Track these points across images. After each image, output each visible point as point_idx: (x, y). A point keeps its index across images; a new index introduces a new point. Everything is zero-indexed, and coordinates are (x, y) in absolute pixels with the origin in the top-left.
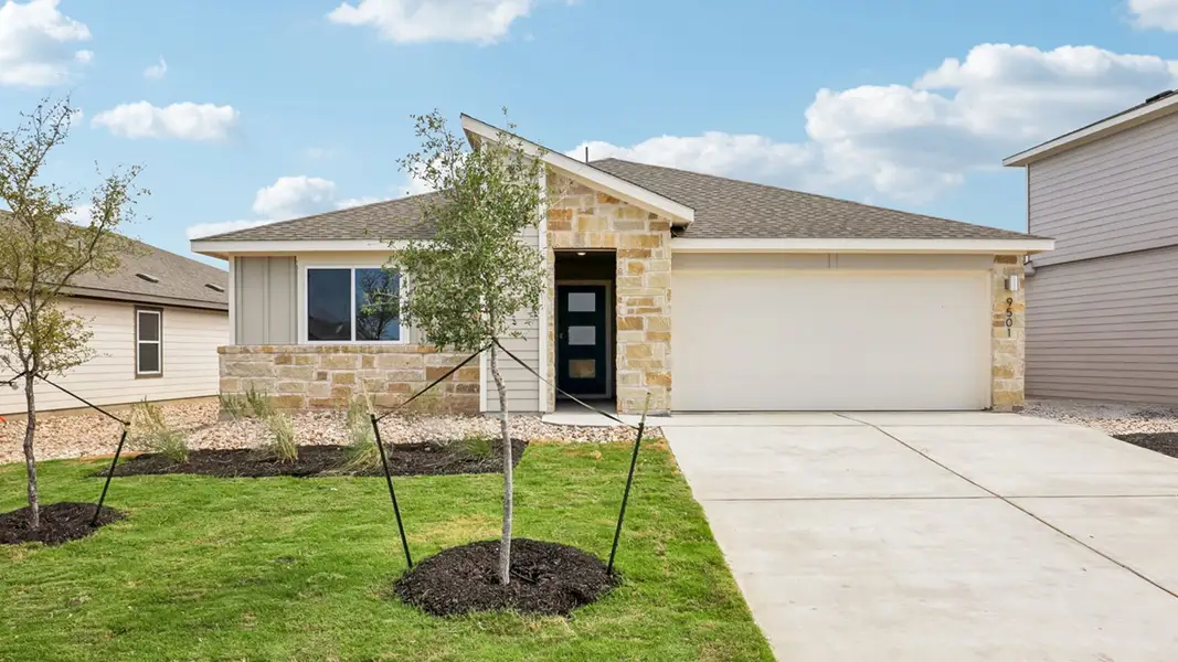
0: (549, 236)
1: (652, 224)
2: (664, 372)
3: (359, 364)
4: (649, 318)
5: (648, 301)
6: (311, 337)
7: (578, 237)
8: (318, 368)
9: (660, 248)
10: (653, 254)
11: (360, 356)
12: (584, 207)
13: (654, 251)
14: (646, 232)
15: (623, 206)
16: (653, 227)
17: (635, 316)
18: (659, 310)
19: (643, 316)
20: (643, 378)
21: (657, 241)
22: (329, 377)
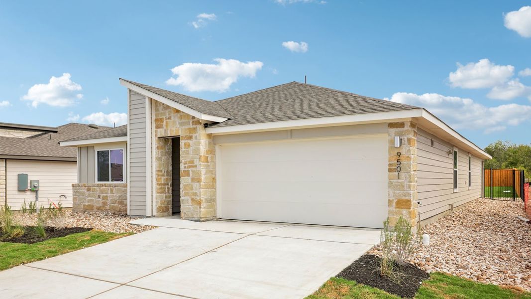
0: (156, 132)
1: (193, 122)
2: (198, 198)
4: (192, 171)
5: (192, 162)
7: (166, 131)
9: (198, 134)
10: (194, 137)
12: (167, 116)
13: (194, 136)
14: (191, 126)
15: (182, 114)
17: (187, 169)
18: (196, 166)
19: (190, 169)
20: (190, 201)
21: (195, 130)
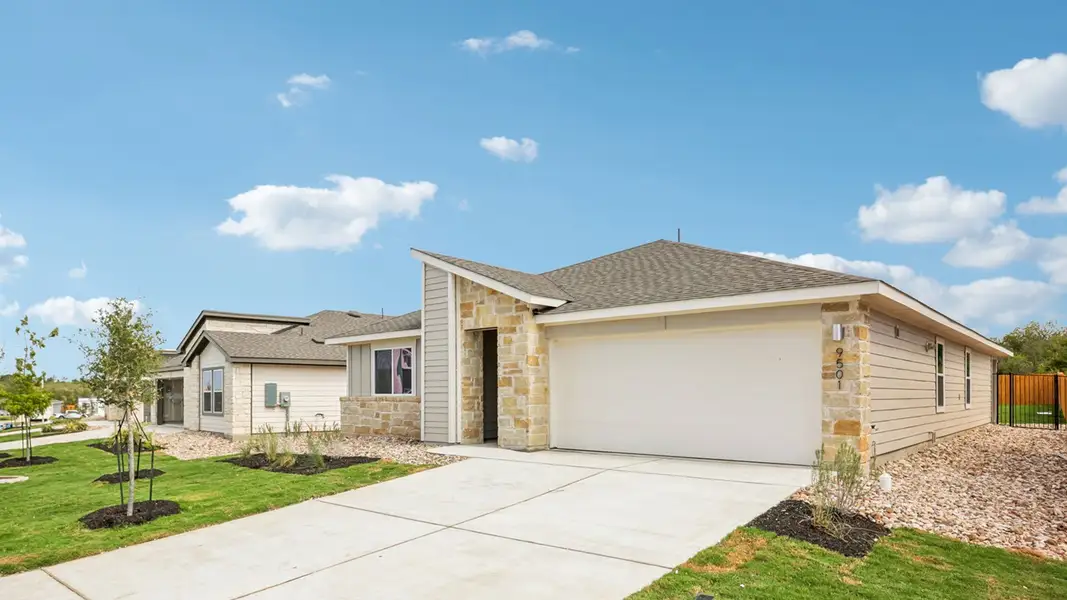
0: (461, 322)
1: (517, 307)
2: (524, 418)
3: (392, 408)
4: (516, 378)
5: (516, 365)
6: (377, 392)
7: (476, 321)
8: (376, 410)
9: (522, 325)
10: (517, 329)
12: (479, 300)
13: (518, 327)
14: (514, 313)
15: (501, 296)
16: (518, 309)
17: (507, 376)
18: (521, 371)
19: (512, 376)
20: (512, 423)
21: (518, 319)
22: (380, 416)
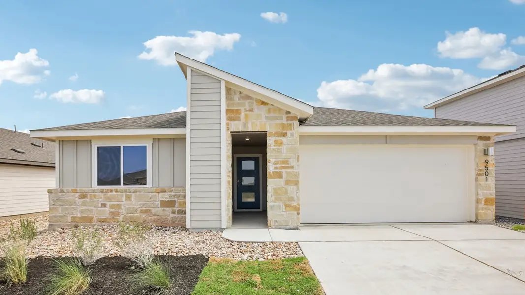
0: (227, 124)
2: (295, 203)
3: (124, 199)
4: (286, 172)
5: (285, 162)
6: (99, 184)
7: (244, 125)
8: (101, 201)
9: (293, 131)
11: (124, 194)
12: (248, 107)
13: (289, 133)
14: (285, 122)
15: (271, 107)
16: (288, 118)
17: (278, 171)
18: (292, 167)
19: (284, 170)
20: (283, 207)
21: (290, 126)
22: (108, 206)
